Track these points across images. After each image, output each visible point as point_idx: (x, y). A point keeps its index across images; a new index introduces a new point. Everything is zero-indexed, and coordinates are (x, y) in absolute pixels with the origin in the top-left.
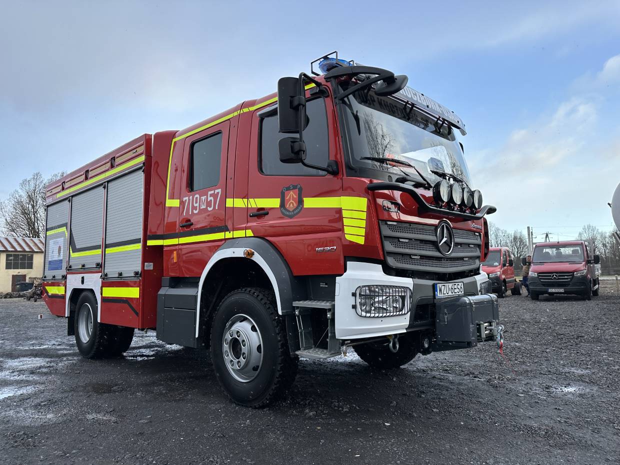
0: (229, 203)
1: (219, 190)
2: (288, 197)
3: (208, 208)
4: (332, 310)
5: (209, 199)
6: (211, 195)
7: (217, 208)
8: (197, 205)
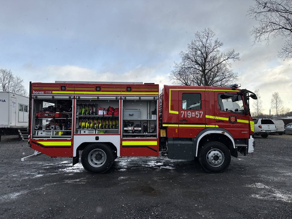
0: (207, 116)
1: (202, 112)
2: (232, 118)
3: (197, 117)
4: (248, 147)
5: (197, 114)
6: (197, 113)
7: (201, 117)
8: (190, 115)
